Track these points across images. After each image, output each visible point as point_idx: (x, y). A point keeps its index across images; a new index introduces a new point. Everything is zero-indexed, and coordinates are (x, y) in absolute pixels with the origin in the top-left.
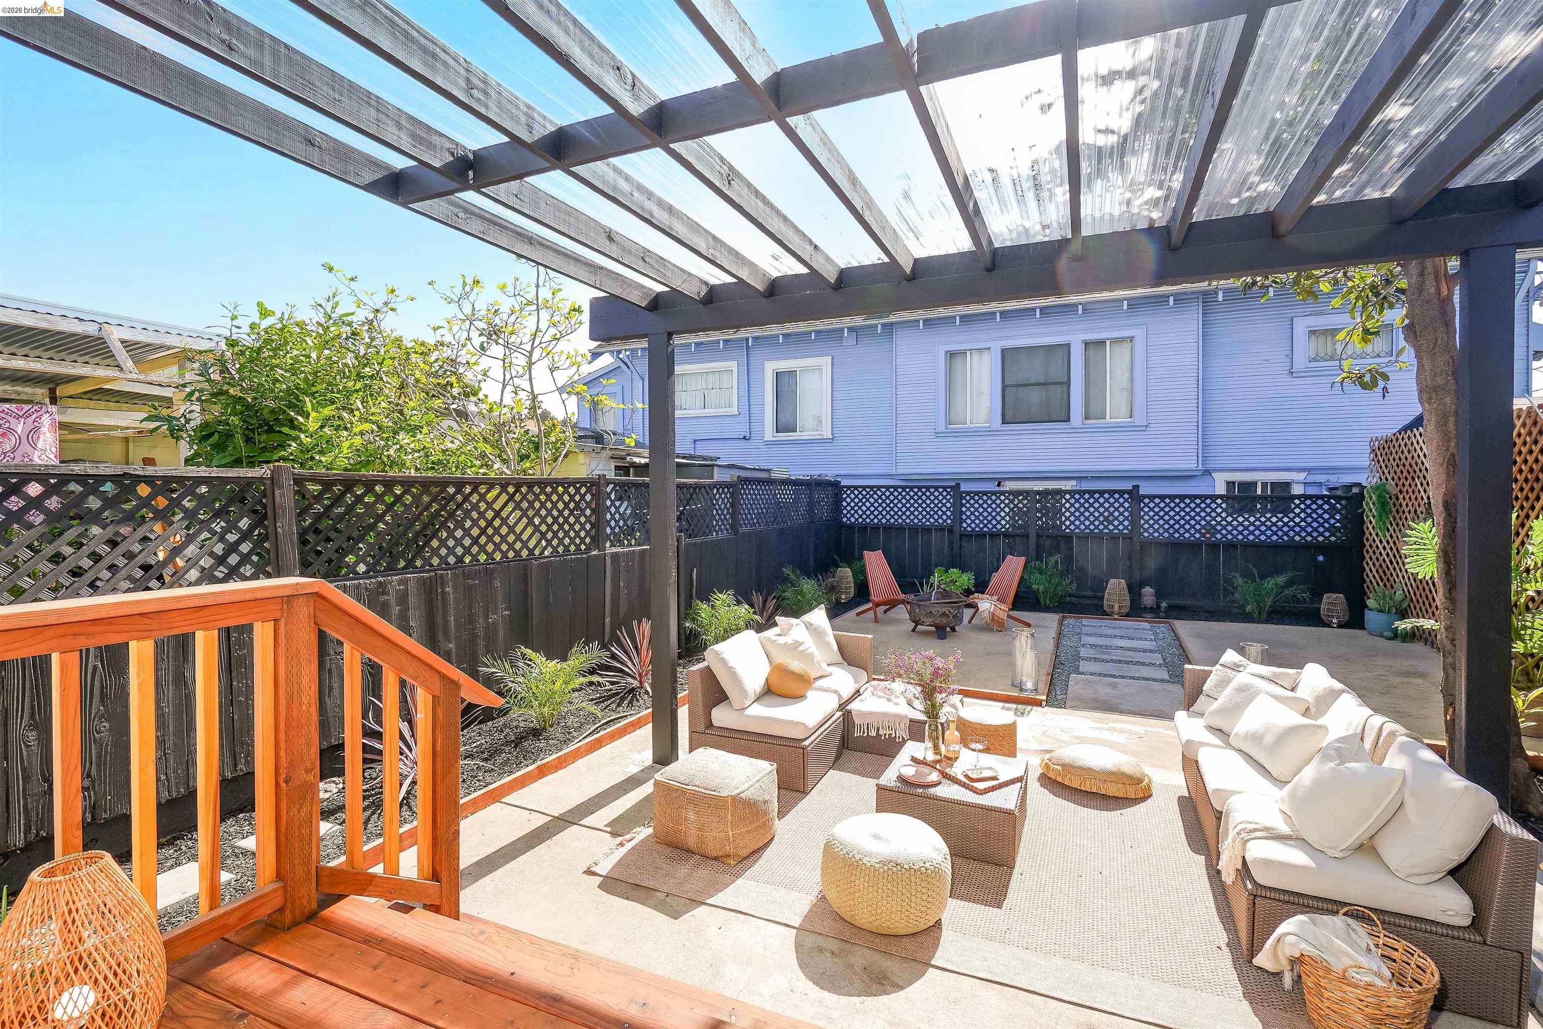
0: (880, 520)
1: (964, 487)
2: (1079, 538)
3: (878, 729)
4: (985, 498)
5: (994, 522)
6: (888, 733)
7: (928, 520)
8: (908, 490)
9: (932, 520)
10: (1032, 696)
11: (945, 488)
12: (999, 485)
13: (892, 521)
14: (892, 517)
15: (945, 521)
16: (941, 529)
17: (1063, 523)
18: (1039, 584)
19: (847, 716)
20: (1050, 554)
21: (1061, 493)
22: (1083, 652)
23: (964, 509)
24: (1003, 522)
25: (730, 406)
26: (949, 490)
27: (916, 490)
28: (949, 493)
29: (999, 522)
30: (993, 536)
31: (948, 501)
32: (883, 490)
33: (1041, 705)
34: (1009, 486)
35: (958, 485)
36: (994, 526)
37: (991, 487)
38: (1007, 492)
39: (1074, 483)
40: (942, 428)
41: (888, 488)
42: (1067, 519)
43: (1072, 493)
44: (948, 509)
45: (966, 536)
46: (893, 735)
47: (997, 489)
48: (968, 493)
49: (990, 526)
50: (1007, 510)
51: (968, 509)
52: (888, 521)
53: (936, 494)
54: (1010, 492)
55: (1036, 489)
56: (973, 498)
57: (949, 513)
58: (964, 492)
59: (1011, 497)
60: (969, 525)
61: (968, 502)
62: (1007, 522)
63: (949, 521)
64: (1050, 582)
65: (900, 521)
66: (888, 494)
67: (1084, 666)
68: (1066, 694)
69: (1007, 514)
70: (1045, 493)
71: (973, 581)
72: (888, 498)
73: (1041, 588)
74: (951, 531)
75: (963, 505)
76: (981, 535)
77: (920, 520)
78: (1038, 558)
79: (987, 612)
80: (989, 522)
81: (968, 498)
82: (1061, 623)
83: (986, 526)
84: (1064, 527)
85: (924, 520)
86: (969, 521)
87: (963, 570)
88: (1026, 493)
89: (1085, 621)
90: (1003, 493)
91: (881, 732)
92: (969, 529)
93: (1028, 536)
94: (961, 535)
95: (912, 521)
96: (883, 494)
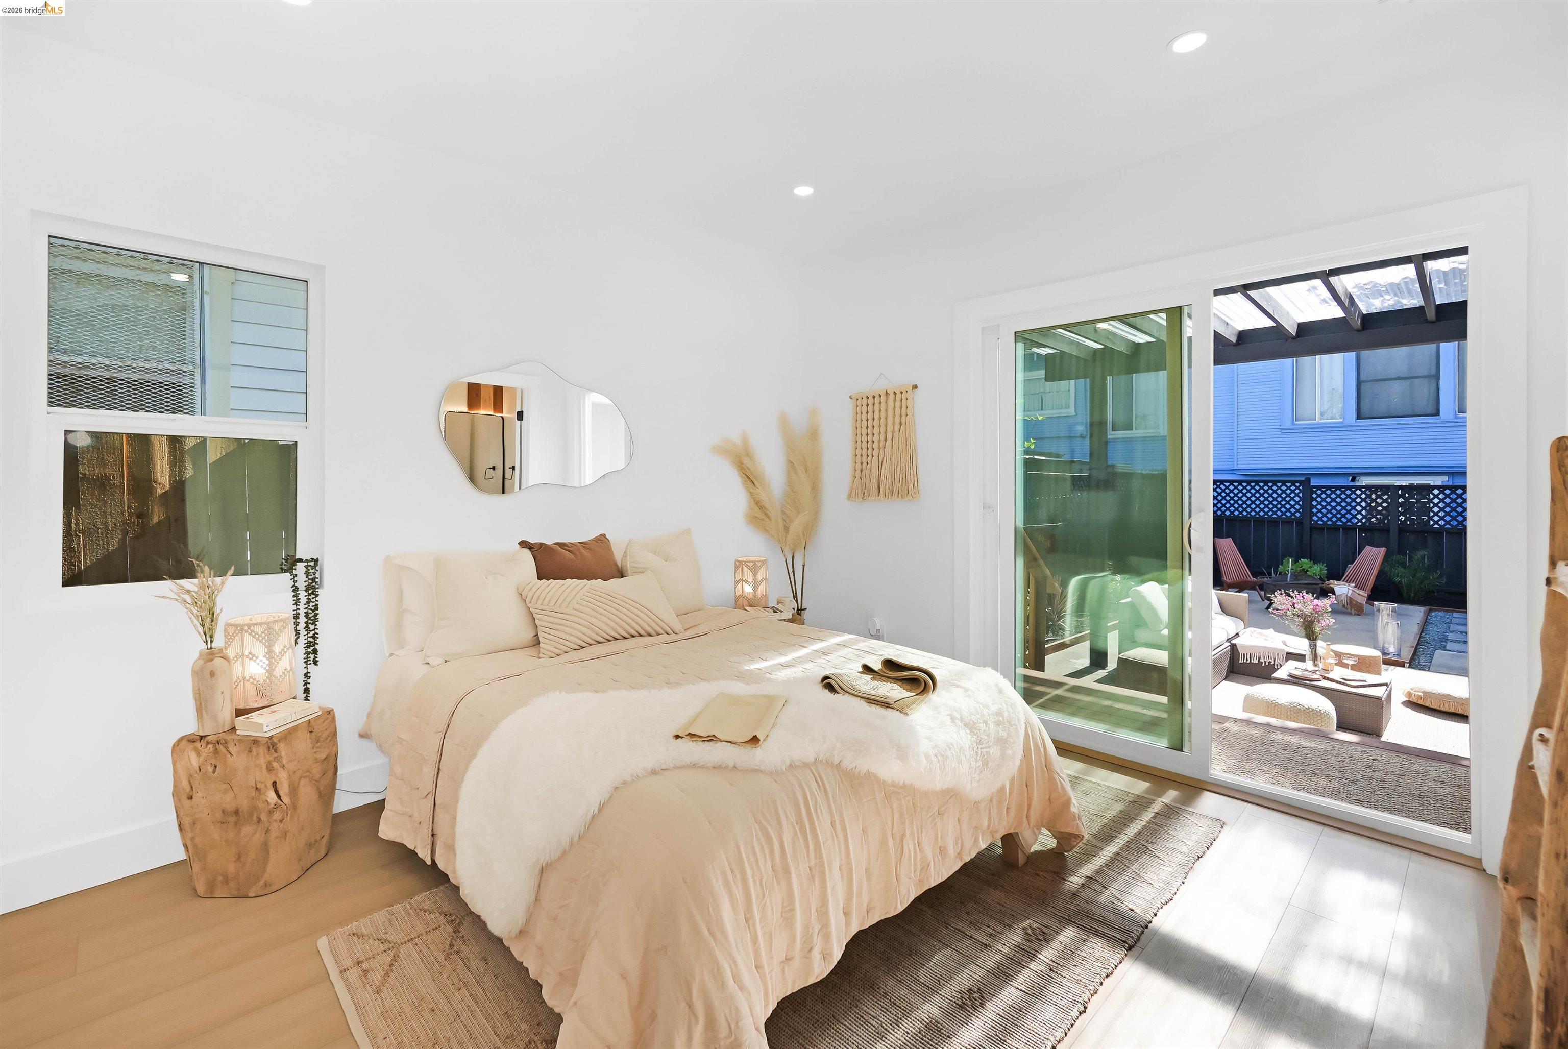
0: (1223, 513)
1: (1314, 482)
2: (1449, 532)
3: (1259, 658)
4: (1338, 492)
5: (1349, 516)
6: (1268, 661)
7: (1275, 513)
8: (1253, 484)
9: (1279, 513)
10: (1394, 658)
11: (1293, 483)
12: (1353, 480)
13: (1236, 513)
14: (1237, 509)
15: (1293, 514)
16: (1288, 522)
17: (1431, 518)
18: (1401, 576)
19: (1233, 647)
20: (1414, 550)
21: (1429, 488)
22: (1451, 636)
23: (1314, 503)
24: (1359, 517)
25: (1067, 407)
26: (1297, 484)
27: (1261, 484)
28: (1297, 488)
29: (1354, 516)
30: (1349, 529)
31: (1297, 495)
32: (1227, 484)
33: (1404, 666)
34: (1365, 481)
35: (1308, 480)
36: (1349, 520)
37: (1347, 482)
38: (1363, 487)
39: (1445, 478)
40: (1287, 424)
41: (1231, 482)
42: (1436, 514)
43: (1442, 488)
44: (1297, 503)
45: (1315, 529)
46: (1272, 663)
47: (1352, 484)
48: (1319, 488)
49: (1344, 520)
50: (1363, 504)
51: (1319, 503)
52: (1232, 513)
53: (1284, 488)
54: (1368, 487)
55: (1397, 484)
56: (1324, 492)
57: (1297, 507)
58: (1314, 487)
59: (1368, 492)
60: (1320, 519)
61: (1319, 496)
62: (1364, 517)
63: (1298, 515)
64: (1414, 576)
65: (1245, 513)
66: (1231, 487)
67: (1449, 646)
68: (1431, 662)
69: (1363, 508)
70: (1410, 488)
71: (1325, 572)
72: (1232, 491)
73: (1404, 581)
74: (1300, 522)
75: (1313, 499)
76: (1334, 528)
77: (1266, 513)
78: (1401, 551)
79: (1344, 596)
80: (1344, 516)
81: (1319, 492)
82: (1428, 614)
83: (1339, 519)
84: (1432, 523)
85: (1270, 513)
86: (1320, 515)
87: (1315, 561)
88: (1386, 489)
89: (1455, 614)
90: (1359, 488)
91: (1262, 660)
92: (1320, 523)
93: (1388, 531)
94: (1312, 529)
95: (1258, 513)
96: (1227, 488)
